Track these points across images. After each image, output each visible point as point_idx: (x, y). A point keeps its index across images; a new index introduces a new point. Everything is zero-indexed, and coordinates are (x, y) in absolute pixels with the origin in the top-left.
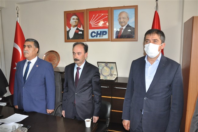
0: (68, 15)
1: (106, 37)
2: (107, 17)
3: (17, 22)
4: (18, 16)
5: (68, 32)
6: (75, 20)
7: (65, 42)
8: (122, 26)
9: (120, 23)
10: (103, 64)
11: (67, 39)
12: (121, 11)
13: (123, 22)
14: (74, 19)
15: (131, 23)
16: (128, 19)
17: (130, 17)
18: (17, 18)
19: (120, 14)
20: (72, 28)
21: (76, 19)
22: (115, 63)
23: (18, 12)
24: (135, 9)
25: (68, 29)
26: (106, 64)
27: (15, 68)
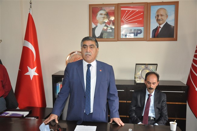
0: (94, 10)
1: (141, 36)
2: (142, 14)
3: (29, 14)
4: (31, 7)
5: (94, 29)
6: (103, 15)
8: (160, 24)
9: (158, 20)
10: (143, 66)
12: (159, 7)
13: (161, 19)
14: (101, 14)
15: (171, 21)
16: (167, 16)
17: (168, 14)
18: (30, 9)
19: (158, 11)
20: (99, 25)
21: (105, 14)
22: (157, 64)
23: (31, 1)
24: (175, 5)
25: (93, 26)
26: (147, 66)
27: (27, 74)
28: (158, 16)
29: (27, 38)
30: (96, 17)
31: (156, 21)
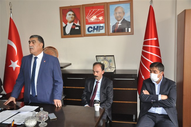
0: (64, 11)
1: (103, 31)
2: (103, 12)
3: (11, 18)
4: (11, 12)
5: (65, 28)
6: (71, 15)
7: (62, 38)
8: (118, 21)
10: (102, 58)
11: (64, 35)
12: (116, 6)
13: (119, 16)
14: (70, 15)
15: (127, 17)
16: (124, 13)
17: (125, 11)
18: (11, 14)
19: (116, 9)
20: (68, 23)
21: (72, 15)
22: (113, 56)
23: (11, 8)
24: (130, 3)
25: (64, 25)
26: (105, 57)
27: (10, 66)
28: (116, 13)
29: (10, 38)
30: (66, 17)
31: (115, 18)
